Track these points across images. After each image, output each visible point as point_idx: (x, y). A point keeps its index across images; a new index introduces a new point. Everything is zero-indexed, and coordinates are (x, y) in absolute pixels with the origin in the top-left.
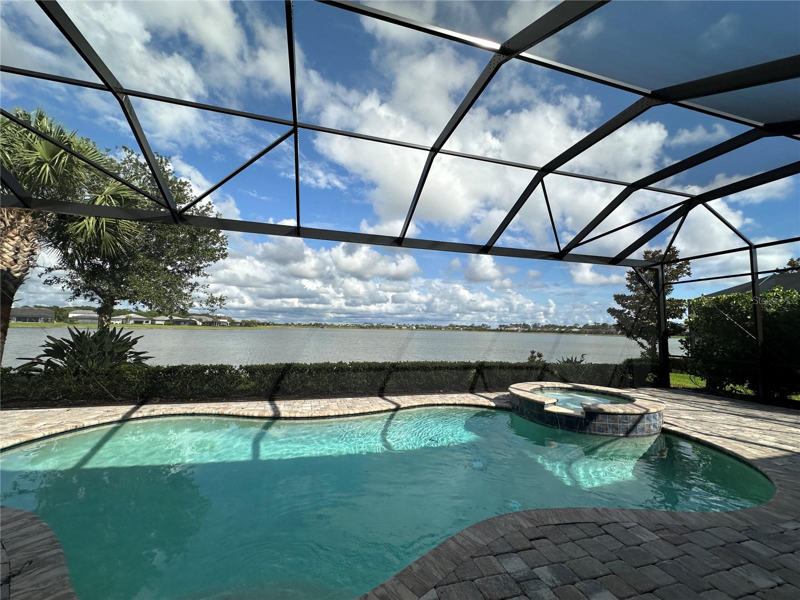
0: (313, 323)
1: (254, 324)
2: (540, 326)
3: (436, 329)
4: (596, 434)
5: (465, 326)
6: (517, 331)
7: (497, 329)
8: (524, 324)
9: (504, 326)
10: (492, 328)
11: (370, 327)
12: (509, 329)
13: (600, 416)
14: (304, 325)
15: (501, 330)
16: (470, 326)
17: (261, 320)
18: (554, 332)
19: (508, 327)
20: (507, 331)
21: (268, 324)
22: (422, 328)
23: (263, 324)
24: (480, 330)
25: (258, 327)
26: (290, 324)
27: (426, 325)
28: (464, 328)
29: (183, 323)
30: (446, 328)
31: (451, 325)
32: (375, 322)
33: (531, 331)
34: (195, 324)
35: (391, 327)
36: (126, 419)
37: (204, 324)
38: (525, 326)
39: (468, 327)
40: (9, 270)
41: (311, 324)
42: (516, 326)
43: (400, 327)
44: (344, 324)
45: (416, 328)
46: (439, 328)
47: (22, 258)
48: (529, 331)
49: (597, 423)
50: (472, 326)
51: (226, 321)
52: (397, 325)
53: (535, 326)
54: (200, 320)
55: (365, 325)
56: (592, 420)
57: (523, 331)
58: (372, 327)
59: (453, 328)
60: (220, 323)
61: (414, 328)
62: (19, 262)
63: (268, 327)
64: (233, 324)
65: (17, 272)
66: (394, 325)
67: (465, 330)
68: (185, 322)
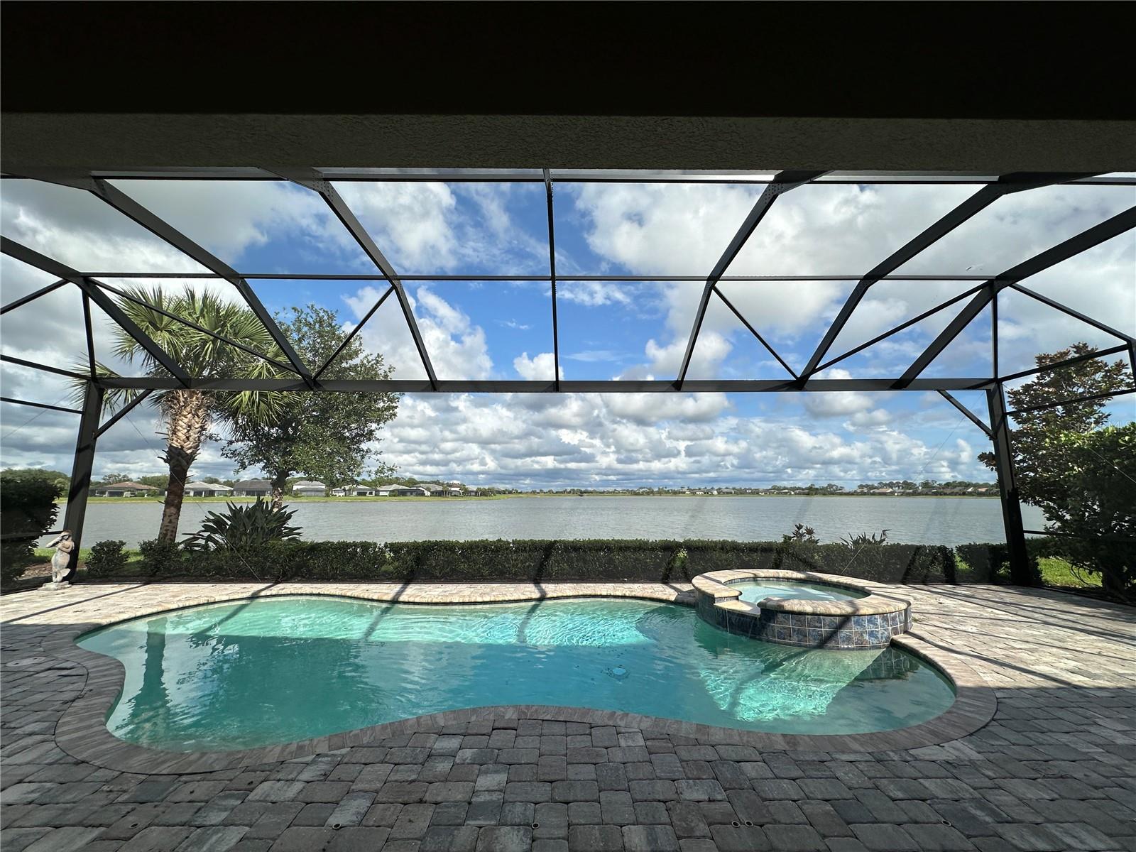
0: (569, 489)
1: (492, 492)
2: (935, 485)
3: (749, 493)
4: (775, 642)
5: (799, 488)
6: (892, 494)
7: (855, 491)
8: (905, 483)
9: (867, 486)
10: (847, 490)
11: (648, 494)
12: (877, 491)
13: (780, 615)
14: (557, 493)
15: (863, 494)
16: (806, 489)
17: (502, 487)
18: (964, 494)
19: (876, 488)
20: (874, 494)
21: (510, 492)
22: (728, 493)
23: (504, 492)
24: (824, 494)
25: (498, 496)
26: (538, 491)
27: (734, 489)
28: (797, 491)
29: (409, 494)
30: (766, 492)
31: (774, 488)
32: (655, 486)
33: (919, 494)
34: (423, 494)
35: (680, 493)
36: (255, 597)
37: (433, 494)
38: (907, 485)
39: (803, 489)
40: (182, 447)
41: (565, 491)
42: (891, 485)
43: (693, 493)
44: (611, 489)
45: (719, 493)
46: (756, 492)
47: (193, 435)
48: (915, 494)
49: (777, 625)
50: (810, 488)
51: (458, 489)
52: (689, 489)
53: (926, 485)
54: (428, 489)
55: (641, 490)
56: (770, 622)
57: (903, 494)
58: (651, 493)
59: (779, 491)
60: (451, 492)
61: (715, 492)
62: (191, 439)
63: (511, 496)
64: (467, 493)
65: (189, 449)
66: (684, 490)
67: (799, 494)
68: (412, 492)
